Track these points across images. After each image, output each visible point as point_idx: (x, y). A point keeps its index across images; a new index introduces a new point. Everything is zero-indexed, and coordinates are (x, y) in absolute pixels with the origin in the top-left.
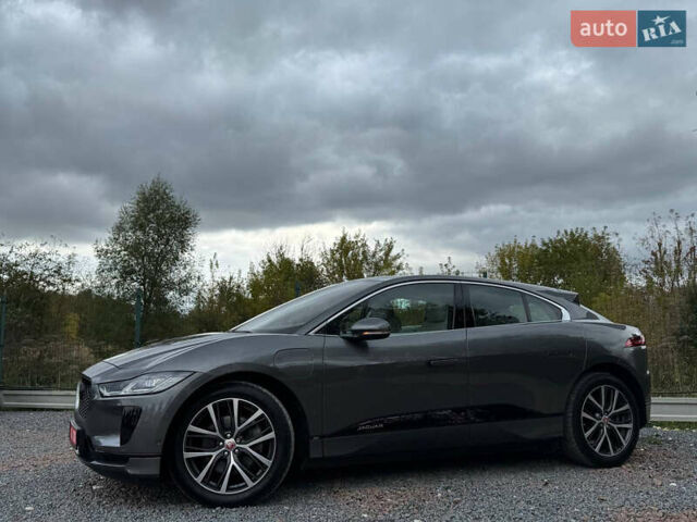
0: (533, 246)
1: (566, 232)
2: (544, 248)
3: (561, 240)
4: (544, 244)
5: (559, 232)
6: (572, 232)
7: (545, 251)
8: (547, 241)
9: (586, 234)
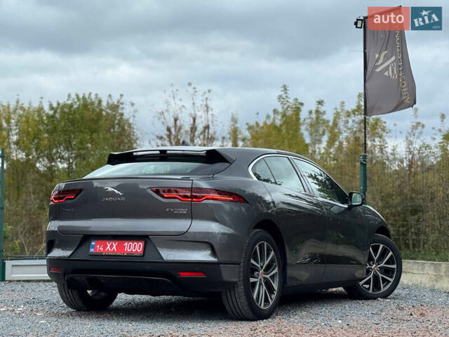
0: (40, 110)
1: (77, 96)
2: (51, 112)
3: (71, 106)
4: (52, 108)
5: (69, 96)
6: (84, 97)
7: (53, 117)
8: (55, 105)
9: (100, 102)
